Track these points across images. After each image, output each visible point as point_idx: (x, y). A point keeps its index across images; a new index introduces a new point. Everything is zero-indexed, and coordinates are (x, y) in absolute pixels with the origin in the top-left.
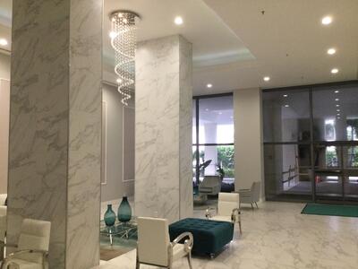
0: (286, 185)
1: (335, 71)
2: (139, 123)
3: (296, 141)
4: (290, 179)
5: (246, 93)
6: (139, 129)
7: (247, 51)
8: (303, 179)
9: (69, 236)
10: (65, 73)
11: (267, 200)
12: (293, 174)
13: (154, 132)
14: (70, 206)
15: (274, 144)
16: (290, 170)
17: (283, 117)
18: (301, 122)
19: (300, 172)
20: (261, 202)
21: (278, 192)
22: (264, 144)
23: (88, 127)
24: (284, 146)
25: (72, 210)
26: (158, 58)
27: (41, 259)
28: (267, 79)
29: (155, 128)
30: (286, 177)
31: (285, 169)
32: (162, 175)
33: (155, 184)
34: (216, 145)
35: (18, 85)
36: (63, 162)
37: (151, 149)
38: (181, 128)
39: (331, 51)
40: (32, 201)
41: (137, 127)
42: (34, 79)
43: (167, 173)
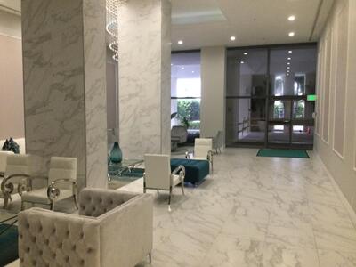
0: (240, 134)
1: (291, 34)
2: (122, 77)
3: (249, 95)
4: (244, 129)
5: (212, 50)
6: (122, 83)
7: (220, 12)
8: (253, 129)
9: (88, 170)
10: (79, 33)
11: (227, 146)
12: (246, 125)
13: (137, 85)
14: (88, 146)
15: (234, 97)
16: (245, 122)
17: (241, 73)
18: (254, 78)
19: (252, 123)
20: (222, 149)
21: (235, 140)
22: (227, 98)
23: (97, 81)
24: (240, 100)
25: (90, 150)
26: (141, 16)
27: (71, 187)
28: (233, 38)
29: (139, 83)
30: (240, 128)
31: (241, 120)
32: (145, 124)
33: (139, 132)
34: (176, 98)
35: (30, 42)
36: (80, 110)
37: (134, 101)
38: (162, 82)
39: (292, 18)
40: (51, 144)
41: (120, 81)
42: (48, 37)
43: (149, 123)
